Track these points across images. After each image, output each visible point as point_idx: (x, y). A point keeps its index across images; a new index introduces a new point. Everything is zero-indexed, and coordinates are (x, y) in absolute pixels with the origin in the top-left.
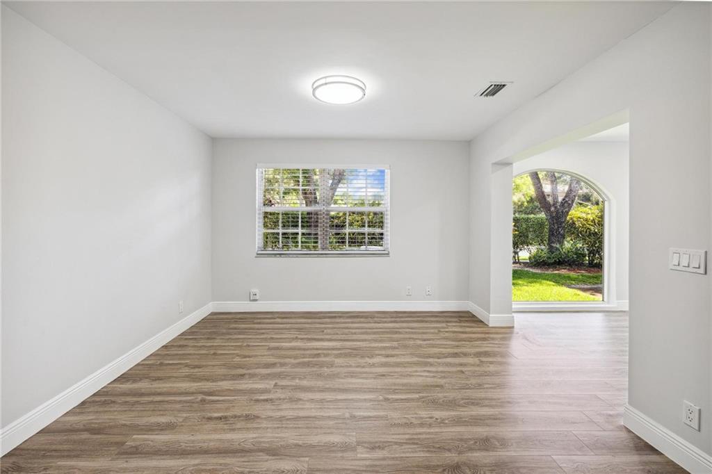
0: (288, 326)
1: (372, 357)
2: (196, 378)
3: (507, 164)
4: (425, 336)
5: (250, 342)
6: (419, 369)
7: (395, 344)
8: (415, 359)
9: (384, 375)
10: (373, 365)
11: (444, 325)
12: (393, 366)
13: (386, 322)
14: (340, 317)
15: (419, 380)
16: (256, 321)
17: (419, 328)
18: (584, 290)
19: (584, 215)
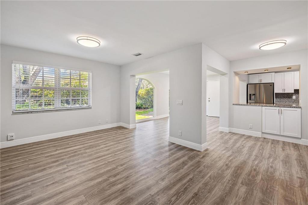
0: (46, 147)
1: (99, 146)
2: (13, 180)
3: (134, 76)
4: (113, 136)
5: (30, 158)
6: (118, 145)
7: (104, 140)
8: (115, 143)
9: (108, 150)
10: (102, 148)
11: (116, 131)
12: (109, 146)
13: (94, 135)
14: (71, 138)
15: (121, 147)
16: (19, 150)
17: (108, 134)
18: (146, 115)
19: (142, 92)
